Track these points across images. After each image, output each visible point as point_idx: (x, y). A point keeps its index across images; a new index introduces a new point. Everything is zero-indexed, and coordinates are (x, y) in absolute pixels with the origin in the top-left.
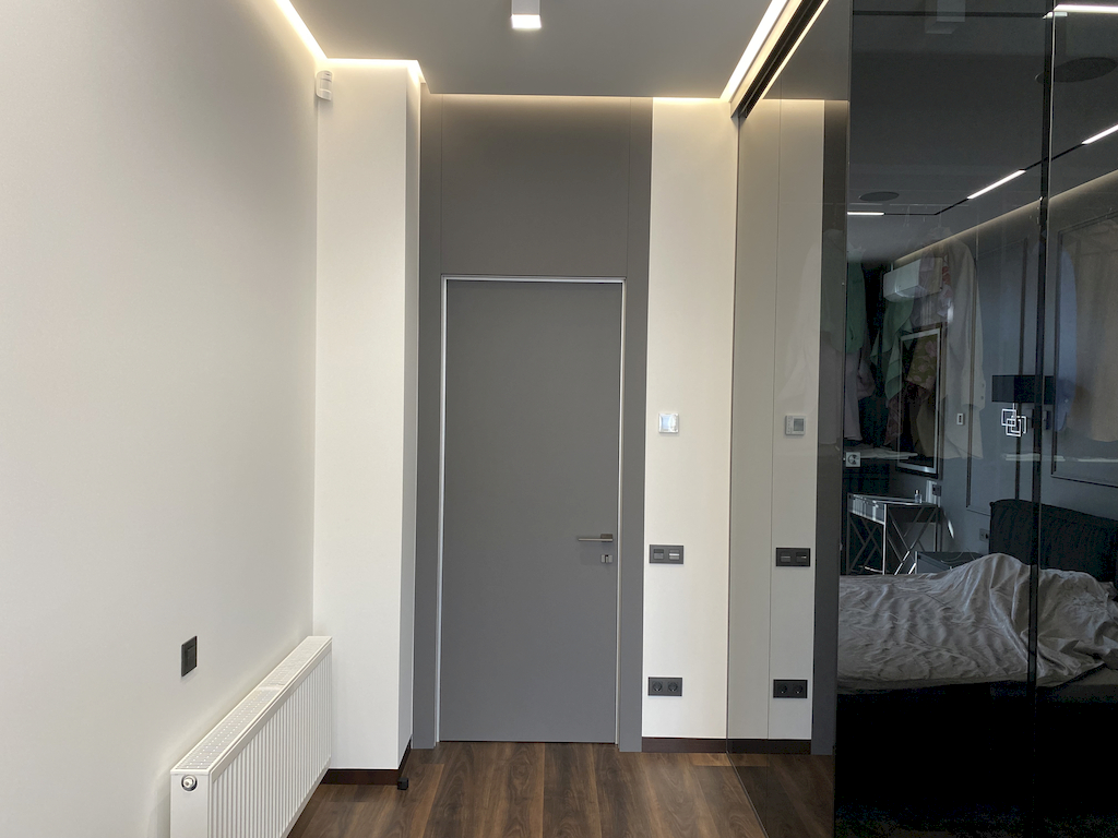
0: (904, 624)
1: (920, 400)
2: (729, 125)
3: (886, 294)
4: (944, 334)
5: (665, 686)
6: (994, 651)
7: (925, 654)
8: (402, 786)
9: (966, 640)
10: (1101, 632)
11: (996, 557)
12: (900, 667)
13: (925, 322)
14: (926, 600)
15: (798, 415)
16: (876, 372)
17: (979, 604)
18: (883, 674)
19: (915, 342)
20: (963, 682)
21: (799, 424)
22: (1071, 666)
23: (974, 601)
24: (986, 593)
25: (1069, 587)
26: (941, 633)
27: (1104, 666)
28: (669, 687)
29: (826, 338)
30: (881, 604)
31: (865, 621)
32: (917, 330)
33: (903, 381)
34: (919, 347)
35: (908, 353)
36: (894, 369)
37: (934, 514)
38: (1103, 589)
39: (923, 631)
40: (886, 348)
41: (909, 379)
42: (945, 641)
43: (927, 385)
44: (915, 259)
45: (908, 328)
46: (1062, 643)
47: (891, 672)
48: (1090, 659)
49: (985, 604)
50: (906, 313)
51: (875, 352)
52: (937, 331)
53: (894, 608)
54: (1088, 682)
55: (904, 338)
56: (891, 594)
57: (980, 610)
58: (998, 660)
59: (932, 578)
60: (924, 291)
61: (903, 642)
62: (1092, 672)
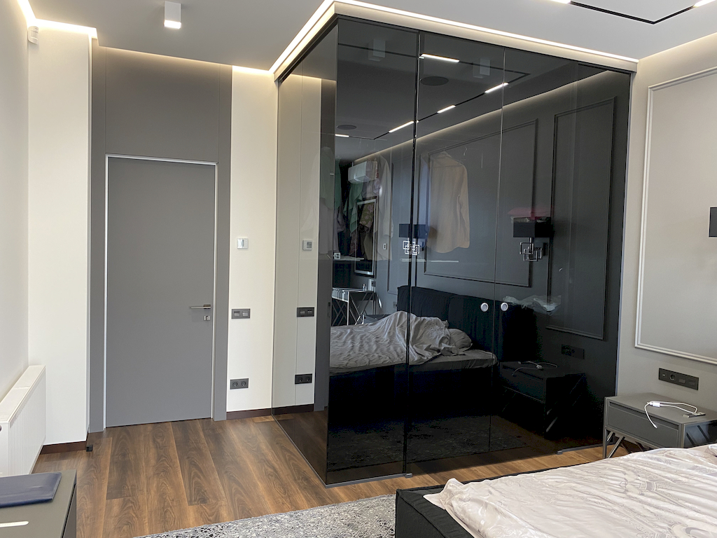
0: (357, 344)
1: (366, 233)
2: (273, 85)
3: (350, 179)
4: (378, 201)
5: (239, 384)
6: (397, 353)
7: (367, 355)
8: (89, 449)
9: (385, 349)
10: (441, 342)
11: (399, 313)
12: (356, 362)
13: (368, 196)
14: (367, 335)
15: (309, 240)
16: (346, 218)
17: (391, 334)
18: (348, 365)
19: (364, 205)
20: (383, 365)
21: (309, 244)
22: (428, 355)
23: (389, 333)
24: (395, 329)
25: (430, 324)
26: (375, 347)
27: (441, 354)
28: (242, 384)
29: (323, 201)
30: (347, 337)
31: (340, 345)
32: (364, 199)
33: (359, 224)
34: (365, 207)
35: (360, 210)
36: (354, 218)
37: (372, 296)
38: (444, 324)
39: (366, 347)
40: (350, 208)
41: (360, 223)
42: (376, 350)
43: (368, 225)
44: (364, 161)
45: (361, 198)
46: (425, 346)
47: (352, 364)
48: (436, 352)
49: (394, 334)
50: (359, 191)
51: (345, 209)
52: (374, 200)
53: (353, 339)
54: (433, 362)
55: (359, 203)
56: (351, 333)
57: (392, 337)
58: (398, 356)
59: (371, 325)
60: (368, 179)
61: (357, 352)
62: (436, 357)
